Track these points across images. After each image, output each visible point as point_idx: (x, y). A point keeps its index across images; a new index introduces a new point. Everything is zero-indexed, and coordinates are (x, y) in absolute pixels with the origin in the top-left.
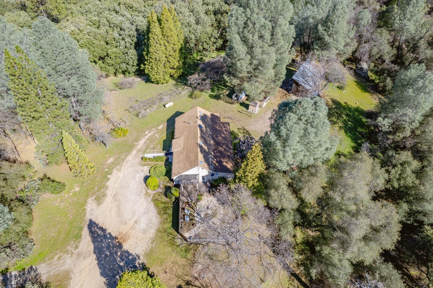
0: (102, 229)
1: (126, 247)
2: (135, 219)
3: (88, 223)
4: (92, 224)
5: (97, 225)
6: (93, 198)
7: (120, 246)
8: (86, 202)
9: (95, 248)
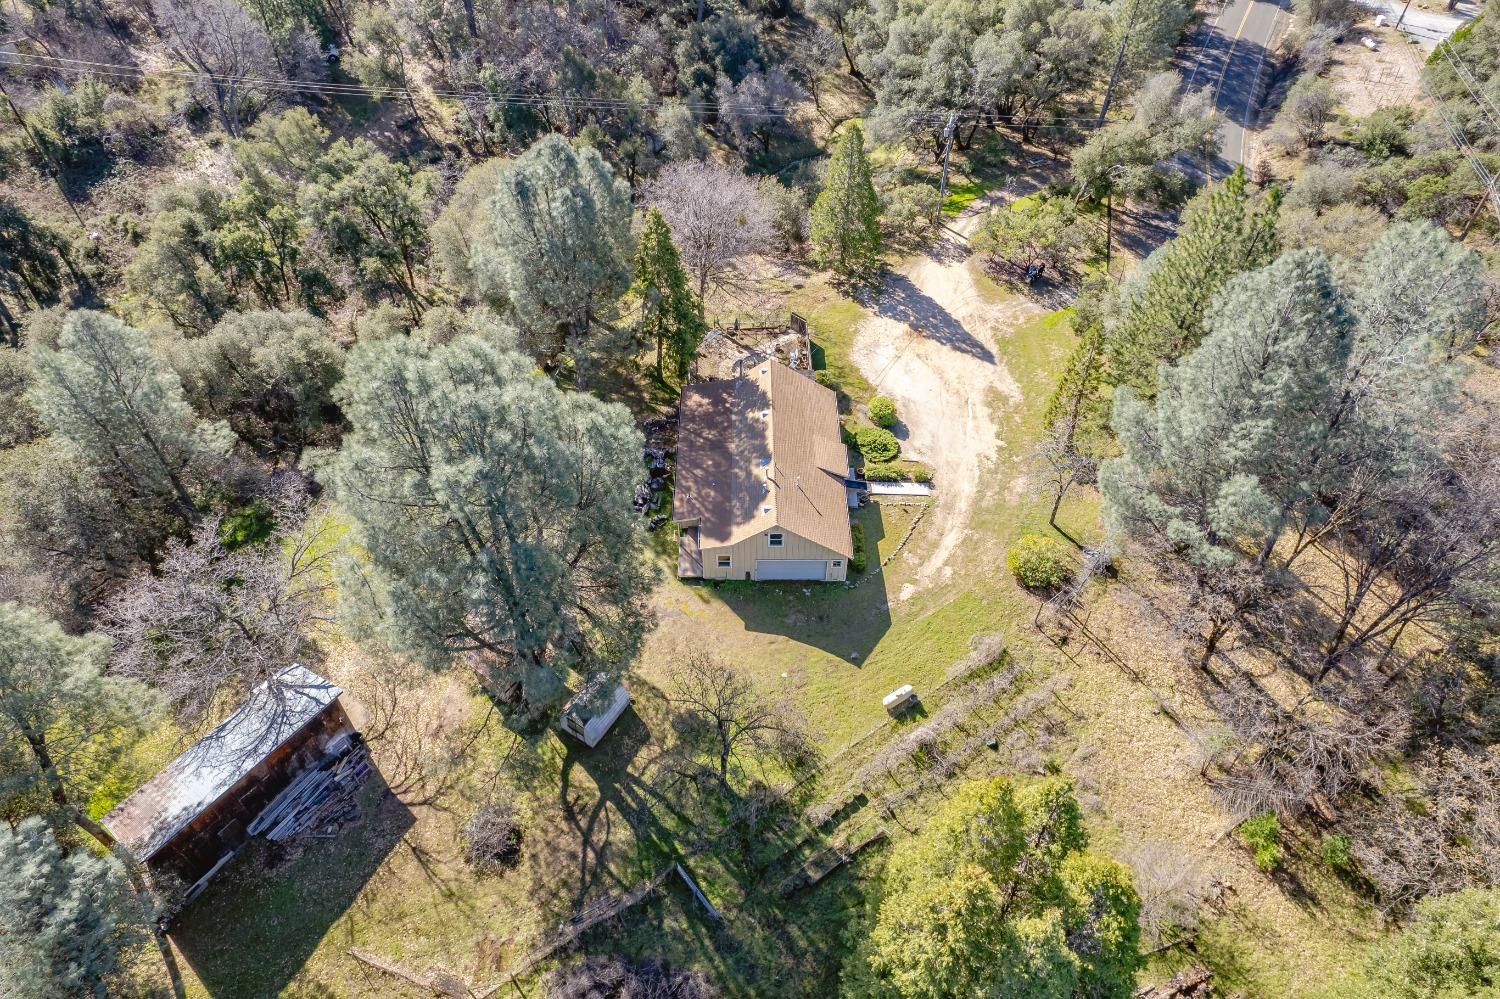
0: (963, 351)
1: (904, 327)
2: (903, 361)
3: (996, 360)
4: (987, 356)
5: (974, 355)
6: (1011, 402)
7: (915, 327)
8: (1026, 394)
9: (960, 326)
